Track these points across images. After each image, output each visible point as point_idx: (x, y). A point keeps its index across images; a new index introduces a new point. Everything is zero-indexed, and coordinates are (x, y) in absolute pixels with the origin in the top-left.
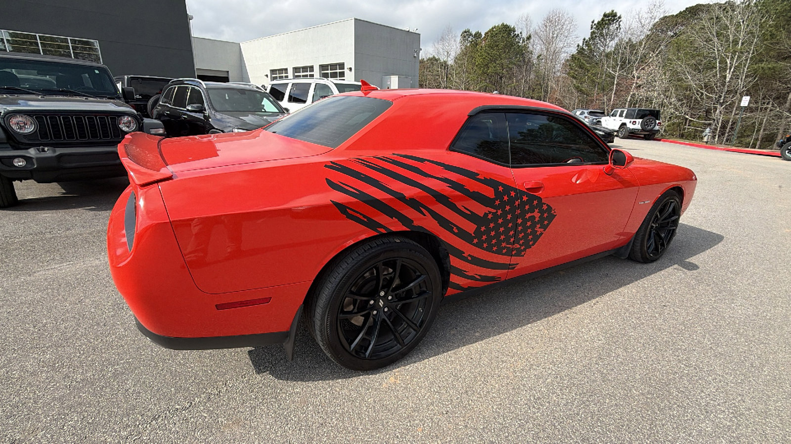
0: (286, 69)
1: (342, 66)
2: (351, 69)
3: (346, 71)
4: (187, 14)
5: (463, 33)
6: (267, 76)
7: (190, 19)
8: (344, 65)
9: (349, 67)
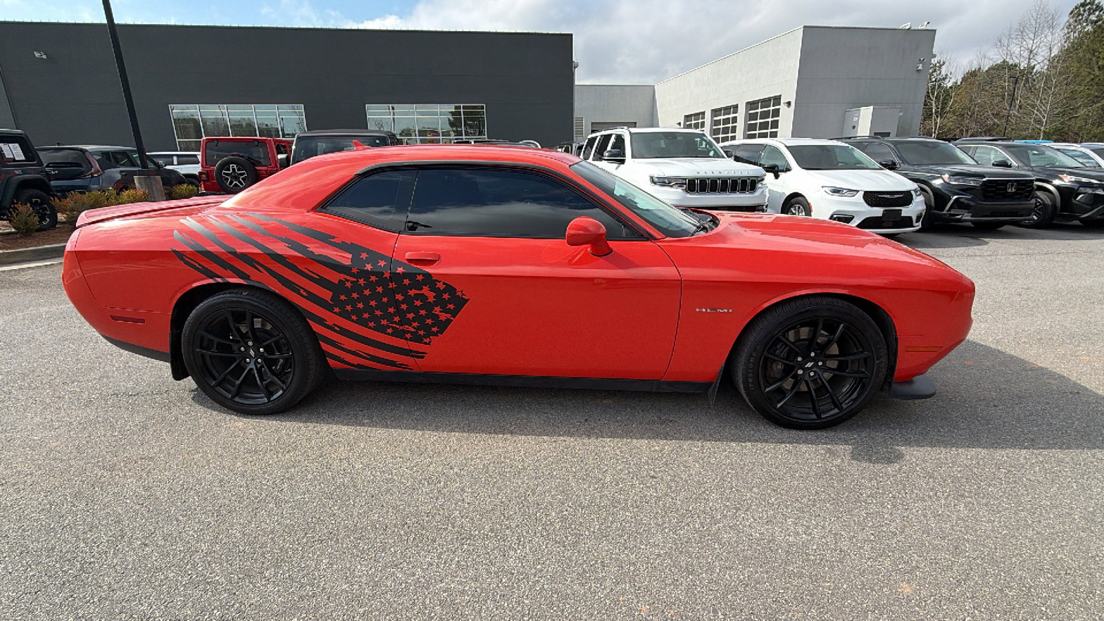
0: (703, 113)
1: (777, 100)
2: (789, 104)
3: (782, 108)
4: (572, 61)
5: (1076, 8)
6: (680, 124)
7: (575, 68)
8: (780, 98)
9: (787, 101)
